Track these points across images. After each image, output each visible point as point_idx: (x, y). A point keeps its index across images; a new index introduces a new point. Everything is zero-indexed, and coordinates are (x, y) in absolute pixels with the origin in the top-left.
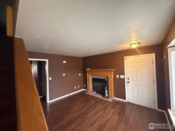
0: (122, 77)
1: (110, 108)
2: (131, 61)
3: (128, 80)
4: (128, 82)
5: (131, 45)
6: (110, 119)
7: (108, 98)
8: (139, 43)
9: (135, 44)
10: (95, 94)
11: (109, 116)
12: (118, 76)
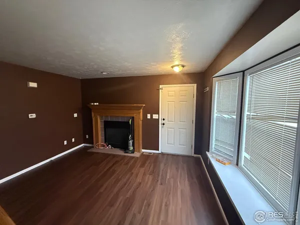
0: (155, 116)
1: (138, 166)
2: (168, 93)
3: (163, 122)
4: (163, 124)
5: (172, 67)
6: (140, 183)
7: (133, 152)
8: (183, 66)
9: (178, 65)
10: (109, 150)
11: (139, 180)
12: (149, 116)
